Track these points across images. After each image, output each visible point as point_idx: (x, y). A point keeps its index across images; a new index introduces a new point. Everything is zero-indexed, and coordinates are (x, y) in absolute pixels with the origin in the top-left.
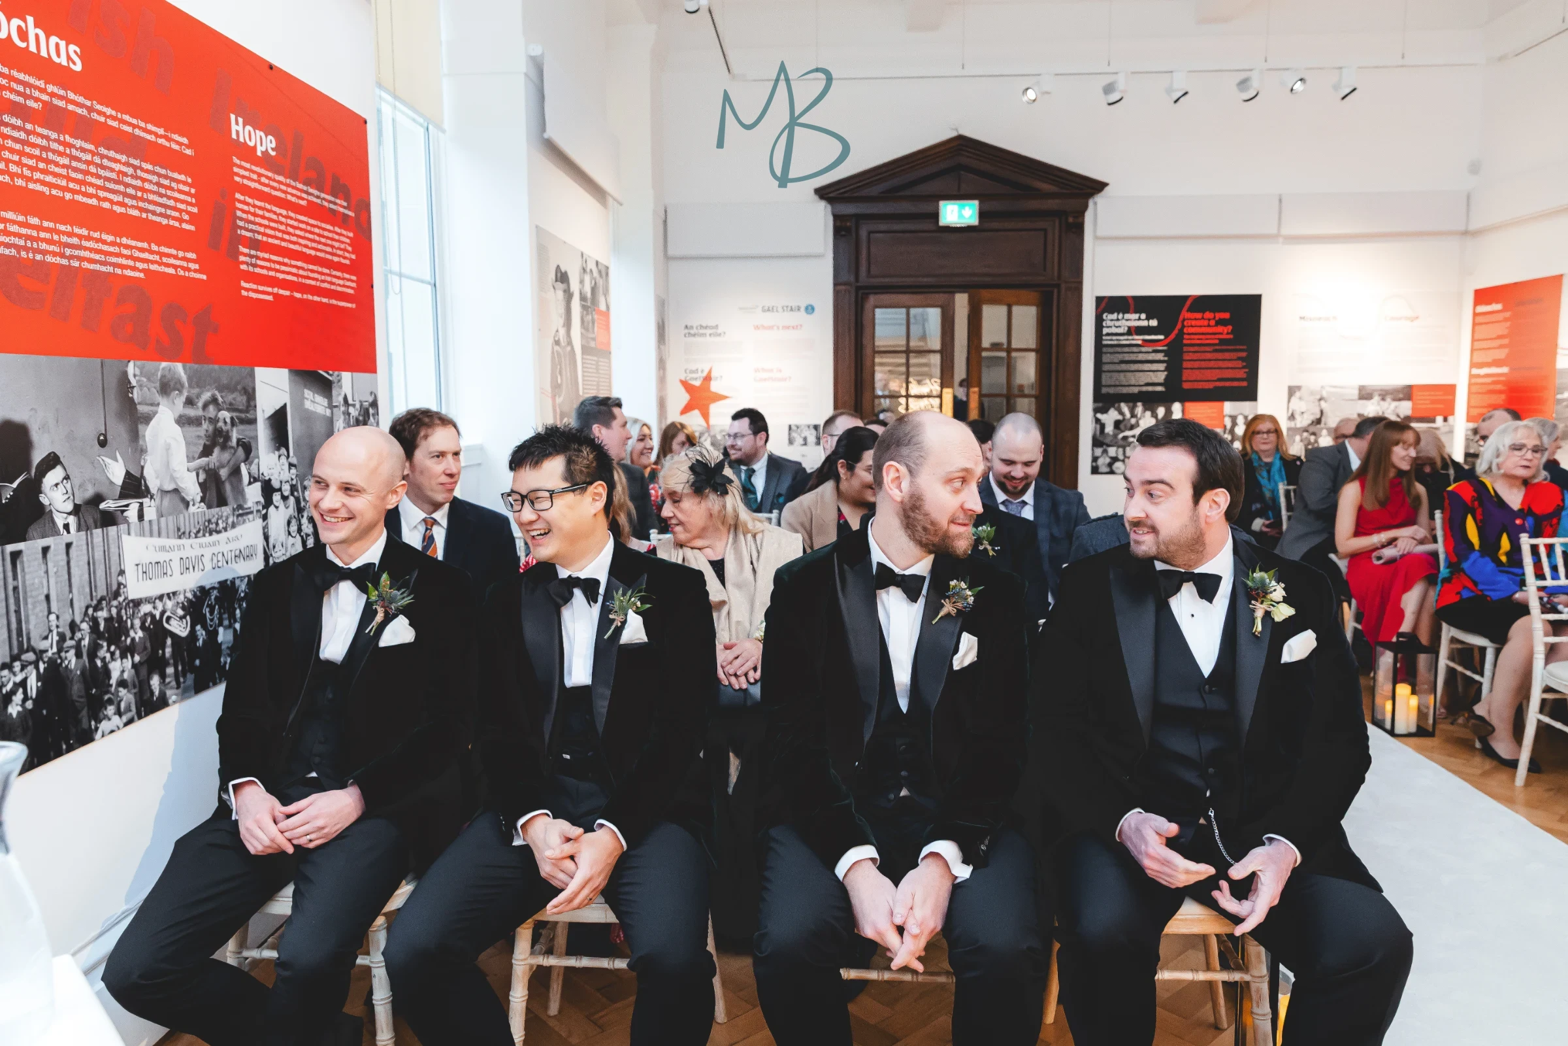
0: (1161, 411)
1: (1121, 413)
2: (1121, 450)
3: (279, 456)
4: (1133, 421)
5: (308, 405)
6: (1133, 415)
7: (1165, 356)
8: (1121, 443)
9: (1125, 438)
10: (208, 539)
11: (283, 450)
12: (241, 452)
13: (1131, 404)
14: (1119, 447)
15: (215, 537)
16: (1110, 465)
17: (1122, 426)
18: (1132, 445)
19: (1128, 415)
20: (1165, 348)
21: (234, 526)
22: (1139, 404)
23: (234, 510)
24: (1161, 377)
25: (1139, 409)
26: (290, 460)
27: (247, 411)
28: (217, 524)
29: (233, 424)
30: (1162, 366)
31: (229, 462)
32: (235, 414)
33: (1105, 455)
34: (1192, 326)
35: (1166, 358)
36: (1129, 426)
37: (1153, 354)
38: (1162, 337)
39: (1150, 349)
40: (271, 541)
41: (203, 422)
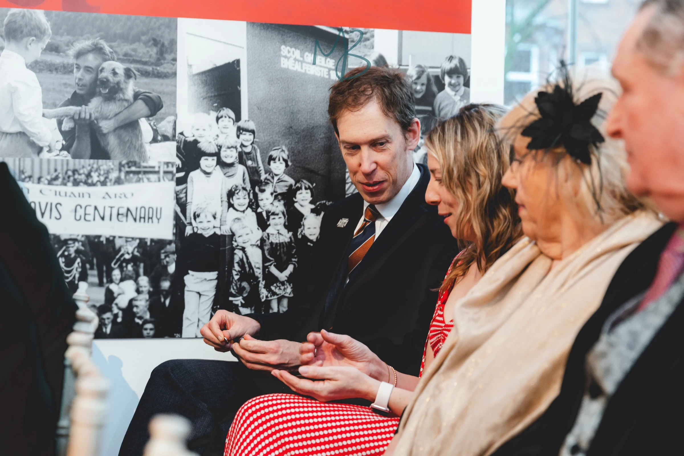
3: (218, 119)
5: (285, 64)
10: (70, 188)
11: (228, 112)
12: (141, 107)
15: (83, 189)
21: (118, 181)
23: (121, 166)
26: (241, 124)
27: (158, 62)
28: (89, 175)
29: (128, 74)
31: (116, 115)
32: (132, 66)
40: (191, 210)
41: (75, 70)
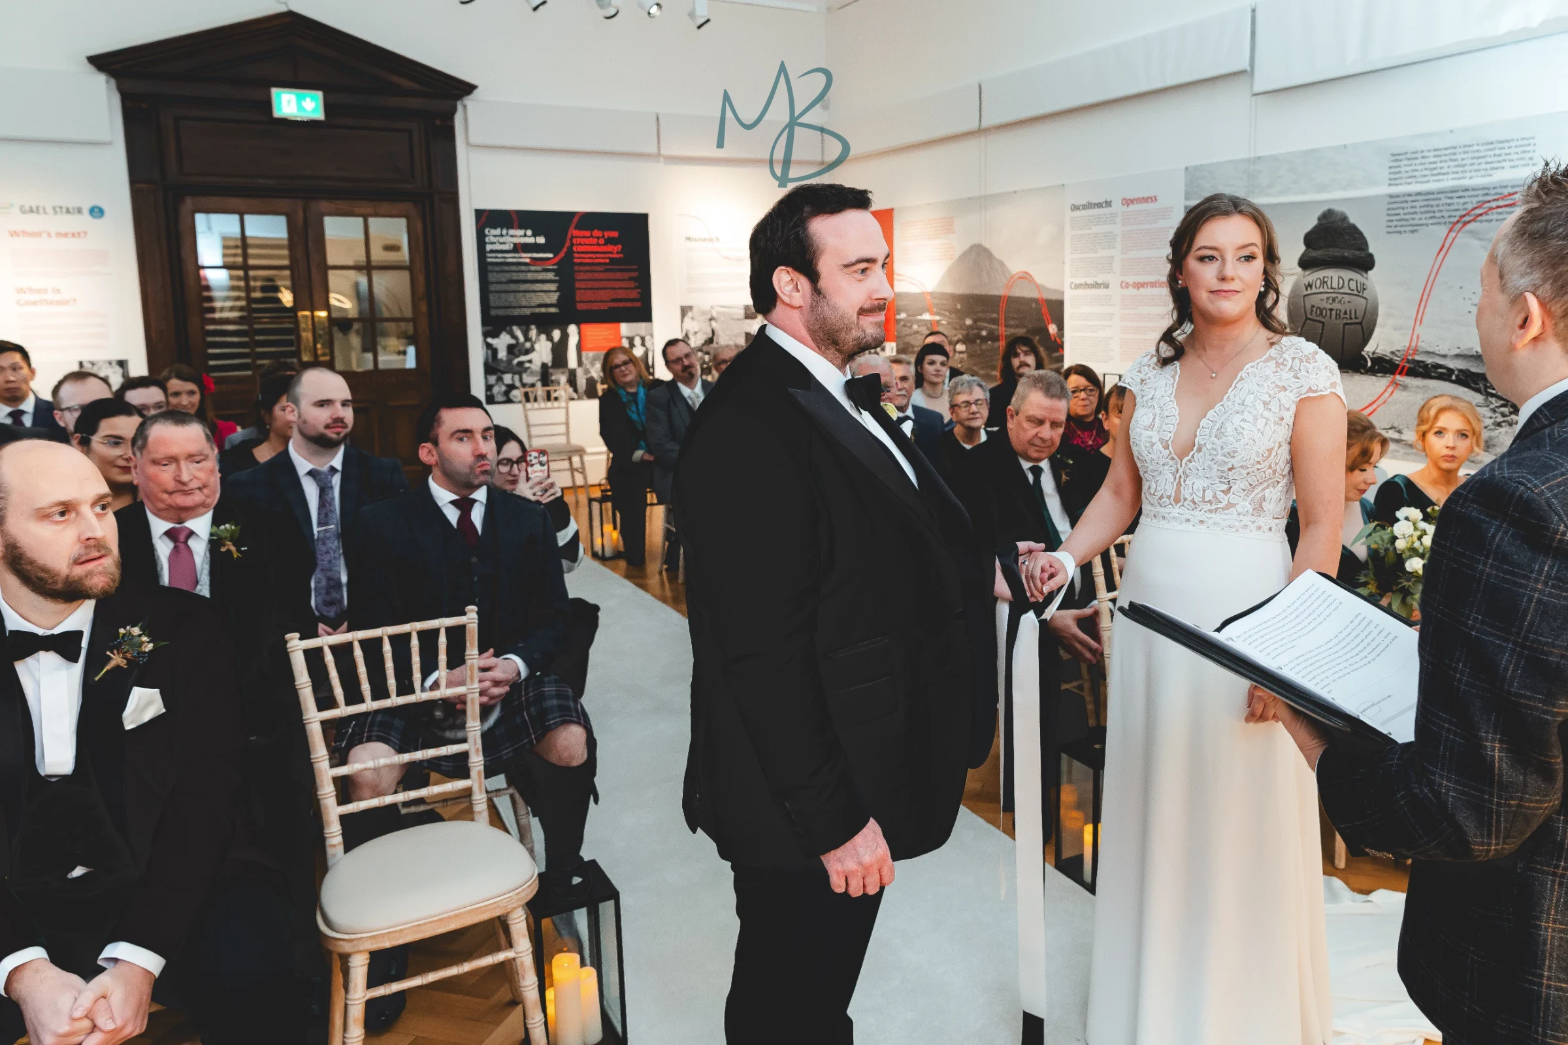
0: (556, 334)
1: (514, 336)
2: (517, 377)
4: (528, 345)
6: (527, 339)
7: (555, 276)
8: (517, 369)
9: (521, 364)
13: (524, 328)
14: (514, 373)
16: (507, 393)
17: (516, 351)
18: (529, 371)
19: (522, 339)
20: (555, 267)
22: (533, 327)
24: (554, 298)
25: (533, 332)
30: (553, 287)
33: (500, 383)
34: (580, 244)
35: (557, 278)
36: (523, 351)
37: (544, 274)
38: (551, 255)
39: (539, 268)
